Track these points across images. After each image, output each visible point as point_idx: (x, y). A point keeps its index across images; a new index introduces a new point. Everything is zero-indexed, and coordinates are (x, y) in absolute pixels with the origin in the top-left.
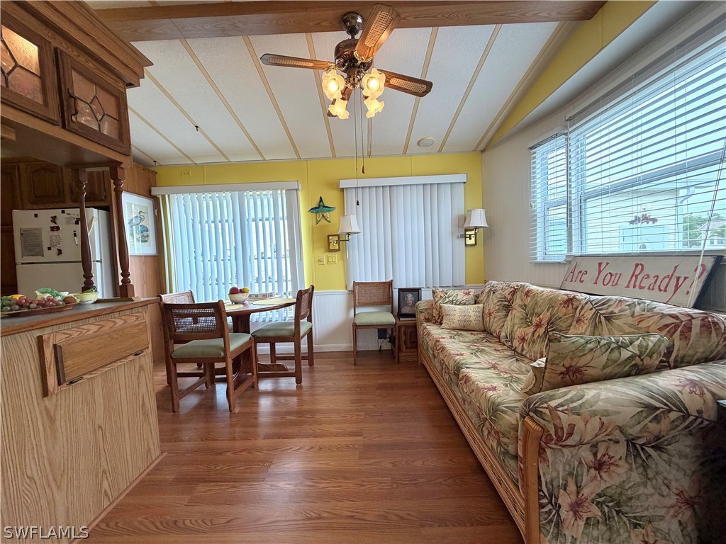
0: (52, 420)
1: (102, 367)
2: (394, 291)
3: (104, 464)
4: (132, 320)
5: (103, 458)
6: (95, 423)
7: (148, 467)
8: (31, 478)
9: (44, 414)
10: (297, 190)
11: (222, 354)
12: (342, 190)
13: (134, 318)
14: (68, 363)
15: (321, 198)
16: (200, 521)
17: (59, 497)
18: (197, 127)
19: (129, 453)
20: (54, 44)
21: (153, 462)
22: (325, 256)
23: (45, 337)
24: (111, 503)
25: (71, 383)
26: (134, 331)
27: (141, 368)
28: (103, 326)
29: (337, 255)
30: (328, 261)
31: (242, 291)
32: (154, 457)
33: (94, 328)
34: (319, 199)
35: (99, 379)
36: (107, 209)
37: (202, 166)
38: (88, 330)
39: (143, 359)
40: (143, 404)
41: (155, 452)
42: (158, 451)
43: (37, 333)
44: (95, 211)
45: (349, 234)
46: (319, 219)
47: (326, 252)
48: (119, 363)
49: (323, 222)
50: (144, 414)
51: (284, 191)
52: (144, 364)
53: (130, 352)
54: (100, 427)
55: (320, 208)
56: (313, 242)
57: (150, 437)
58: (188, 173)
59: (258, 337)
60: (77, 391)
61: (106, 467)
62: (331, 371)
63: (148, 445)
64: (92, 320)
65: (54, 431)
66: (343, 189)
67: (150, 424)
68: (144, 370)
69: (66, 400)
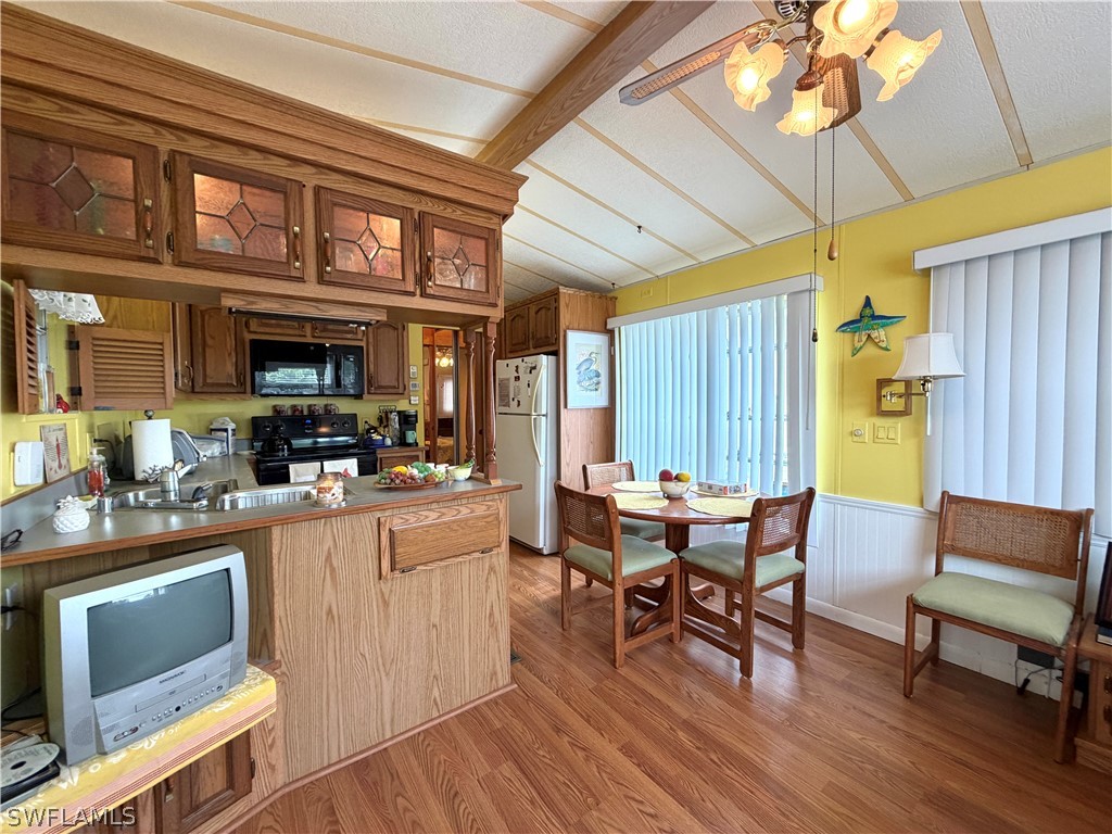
0: (386, 604)
1: (441, 560)
2: (1094, 540)
3: (436, 667)
4: (480, 510)
5: (435, 662)
6: (429, 620)
7: (490, 693)
8: (363, 656)
9: (379, 596)
10: (810, 291)
11: (610, 576)
12: (926, 272)
13: (484, 508)
14: (399, 550)
15: (868, 298)
16: (471, 817)
17: (387, 686)
18: (639, 227)
19: (467, 668)
20: (417, 208)
21: (498, 690)
22: (867, 424)
23: (382, 520)
24: (440, 717)
25: (403, 571)
26: (480, 524)
27: (492, 569)
28: (444, 514)
29: (900, 424)
30: (875, 438)
31: (678, 478)
32: (501, 684)
33: (433, 515)
34: (862, 301)
35: (438, 572)
36: (555, 353)
37: (665, 277)
38: (427, 517)
39: (494, 559)
40: (491, 615)
41: (504, 677)
42: (508, 679)
43: (378, 514)
44: (544, 357)
45: (925, 380)
46: (858, 345)
47: (872, 415)
48: (460, 559)
49: (870, 350)
50: (491, 626)
51: (785, 297)
52: (496, 563)
53: (473, 549)
54: (434, 626)
55: (865, 320)
56: (842, 393)
57: (498, 659)
58: (649, 292)
59: (687, 563)
60: (414, 581)
61: (438, 673)
62: (833, 682)
63: (494, 666)
64: (434, 506)
65: (387, 616)
66: (929, 269)
67: (498, 641)
68: (495, 572)
69: (401, 587)
